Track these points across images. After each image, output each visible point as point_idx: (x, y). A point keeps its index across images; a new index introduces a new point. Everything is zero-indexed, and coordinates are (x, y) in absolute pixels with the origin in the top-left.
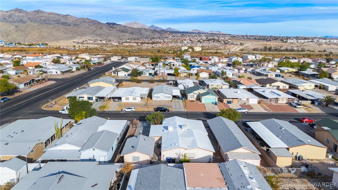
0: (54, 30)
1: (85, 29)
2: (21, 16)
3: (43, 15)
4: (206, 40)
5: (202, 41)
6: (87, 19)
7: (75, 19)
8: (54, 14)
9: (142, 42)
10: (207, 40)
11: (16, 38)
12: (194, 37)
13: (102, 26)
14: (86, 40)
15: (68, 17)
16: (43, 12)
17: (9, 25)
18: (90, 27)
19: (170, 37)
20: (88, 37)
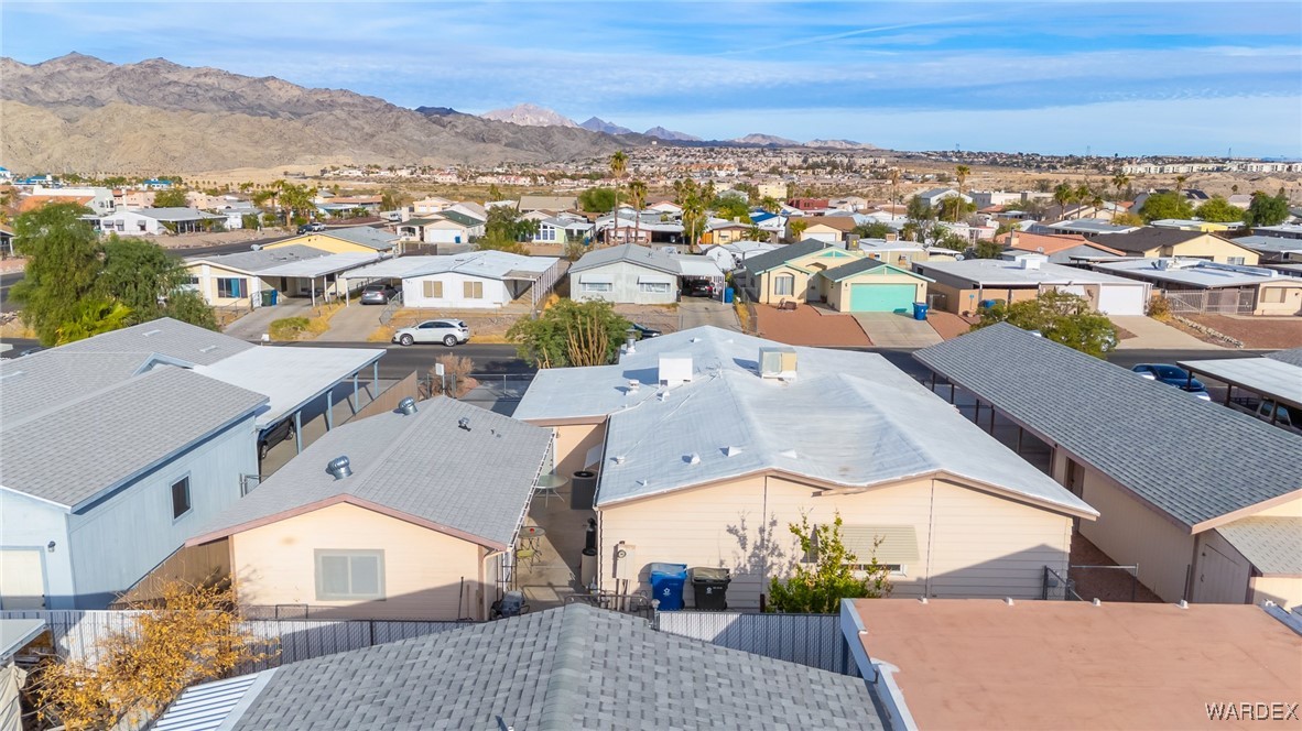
0: (211, 130)
1: (333, 129)
2: (91, 82)
3: (172, 77)
4: (800, 168)
5: (787, 170)
6: (344, 92)
7: (297, 92)
8: (218, 73)
9: (551, 175)
10: (805, 166)
11: (66, 161)
12: (756, 156)
13: (398, 118)
14: (336, 166)
15: (271, 84)
16: (176, 65)
17: (40, 113)
18: (354, 123)
19: (664, 157)
20: (343, 159)
